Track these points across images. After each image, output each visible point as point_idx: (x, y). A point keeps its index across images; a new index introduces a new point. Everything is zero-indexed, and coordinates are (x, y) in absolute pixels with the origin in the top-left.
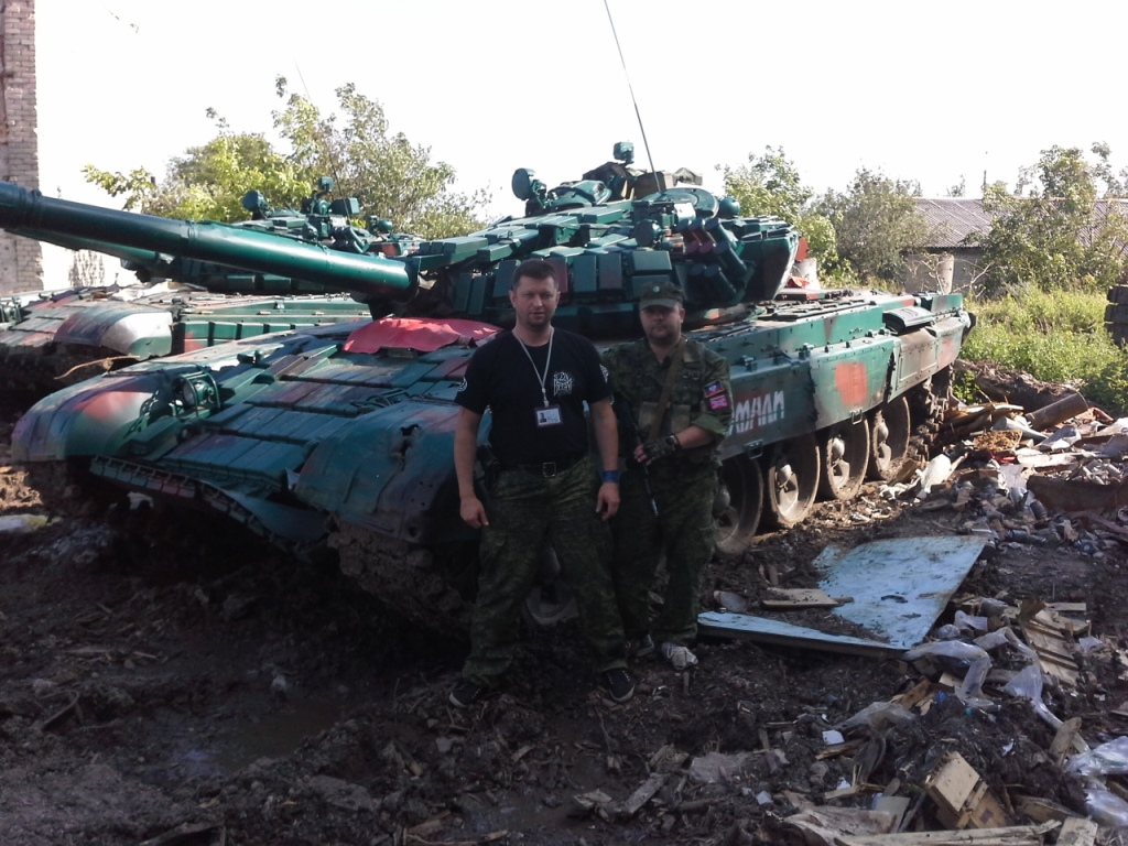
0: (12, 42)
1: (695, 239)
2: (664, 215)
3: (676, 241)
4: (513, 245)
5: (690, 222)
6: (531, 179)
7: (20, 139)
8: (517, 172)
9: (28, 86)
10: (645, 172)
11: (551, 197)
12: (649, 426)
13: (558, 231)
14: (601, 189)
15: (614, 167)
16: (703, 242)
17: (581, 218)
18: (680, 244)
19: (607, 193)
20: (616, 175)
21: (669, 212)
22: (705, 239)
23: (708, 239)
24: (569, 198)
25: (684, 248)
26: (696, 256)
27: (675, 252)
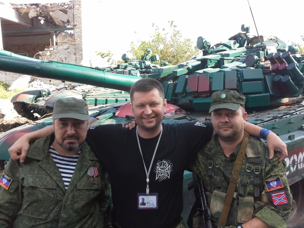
0: (76, 16)
1: (276, 63)
2: (261, 52)
3: (267, 64)
4: (188, 69)
5: (274, 54)
6: (204, 40)
7: (78, 43)
8: (198, 38)
9: (80, 28)
10: (255, 36)
11: (213, 48)
12: (218, 213)
13: (209, 61)
14: (235, 44)
15: (241, 35)
16: (280, 64)
17: (223, 55)
18: (268, 65)
19: (238, 45)
20: (242, 38)
21: (263, 50)
22: (282, 62)
23: (284, 62)
24: (220, 48)
25: (271, 67)
26: (277, 71)
27: (265, 70)
